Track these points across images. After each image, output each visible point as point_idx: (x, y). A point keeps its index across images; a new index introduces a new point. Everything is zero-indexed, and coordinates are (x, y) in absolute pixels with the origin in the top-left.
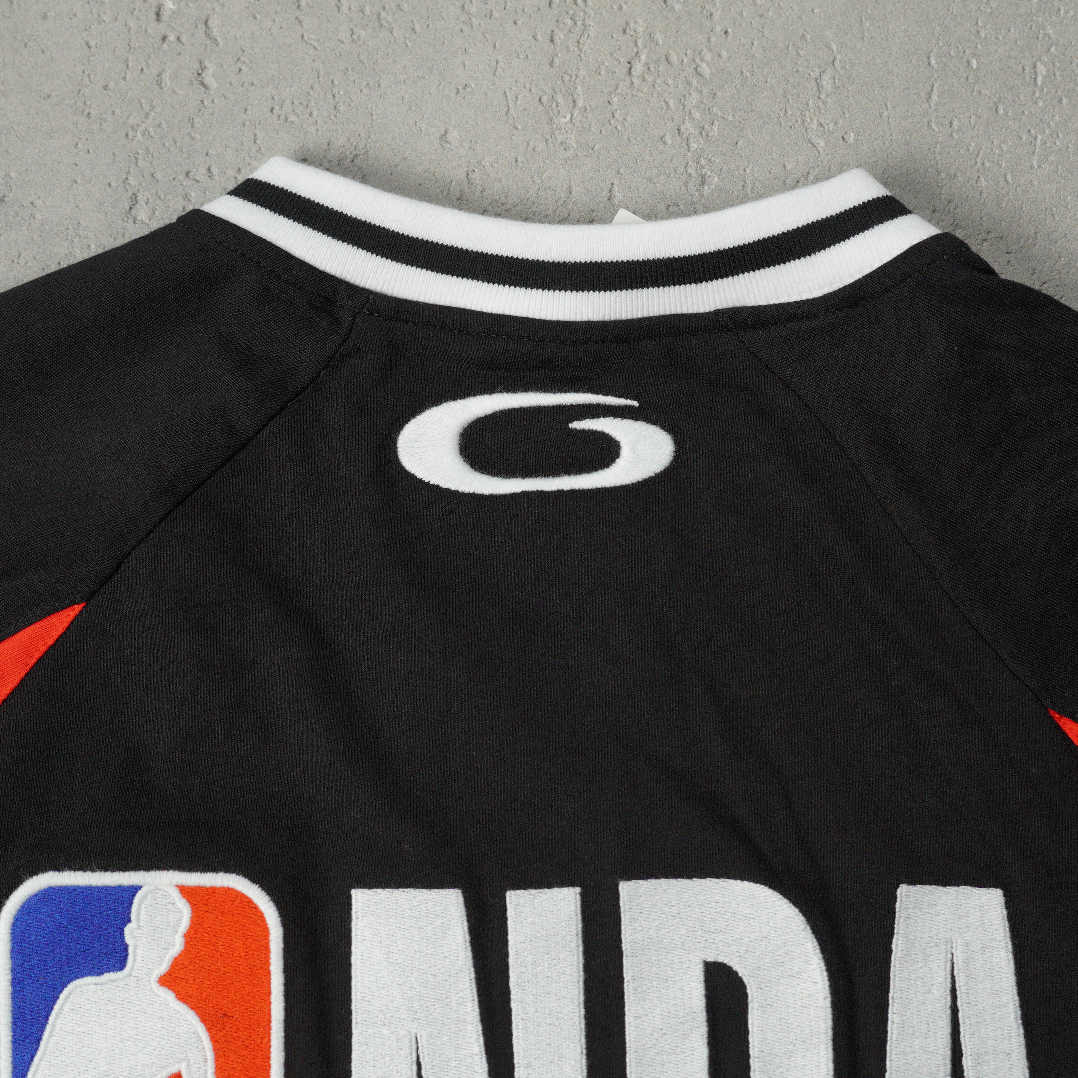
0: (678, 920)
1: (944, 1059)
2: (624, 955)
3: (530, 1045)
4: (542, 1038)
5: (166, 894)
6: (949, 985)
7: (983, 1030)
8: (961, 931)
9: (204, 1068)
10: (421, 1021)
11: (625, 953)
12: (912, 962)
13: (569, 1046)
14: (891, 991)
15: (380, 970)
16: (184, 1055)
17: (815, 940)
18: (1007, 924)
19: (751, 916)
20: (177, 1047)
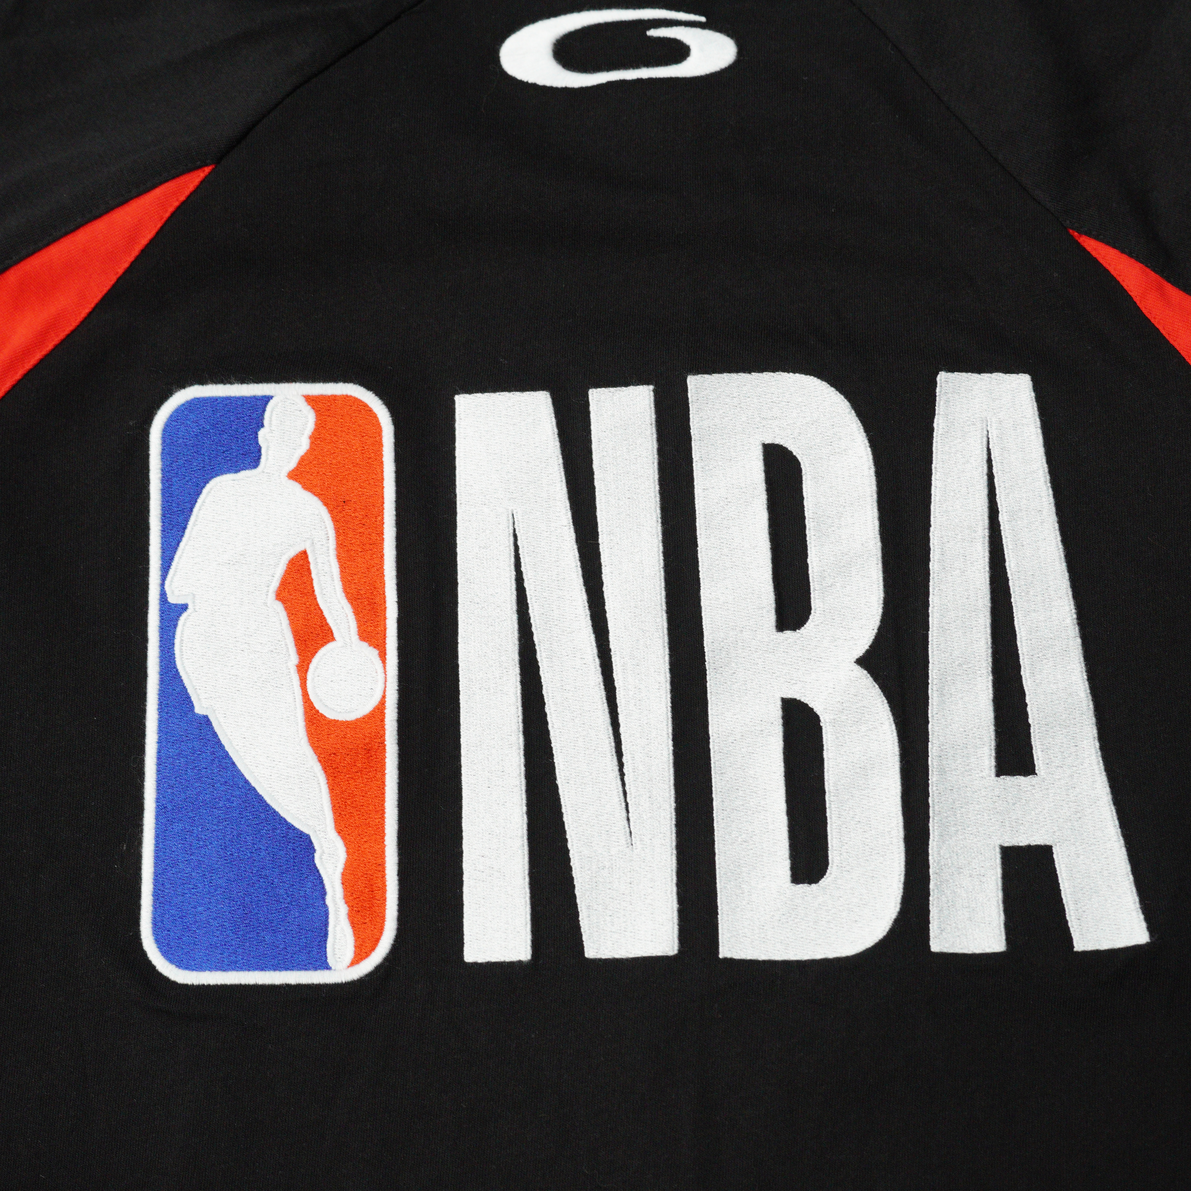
0: (739, 409)
1: (982, 515)
2: (693, 440)
3: (612, 515)
4: (623, 510)
5: (294, 402)
6: (985, 457)
7: (1016, 492)
8: (995, 411)
9: (326, 545)
10: (516, 500)
11: (693, 437)
12: (952, 438)
13: (645, 515)
14: (934, 462)
15: (480, 460)
16: (309, 534)
17: (859, 421)
18: (1035, 404)
19: (803, 404)
20: (303, 528)
